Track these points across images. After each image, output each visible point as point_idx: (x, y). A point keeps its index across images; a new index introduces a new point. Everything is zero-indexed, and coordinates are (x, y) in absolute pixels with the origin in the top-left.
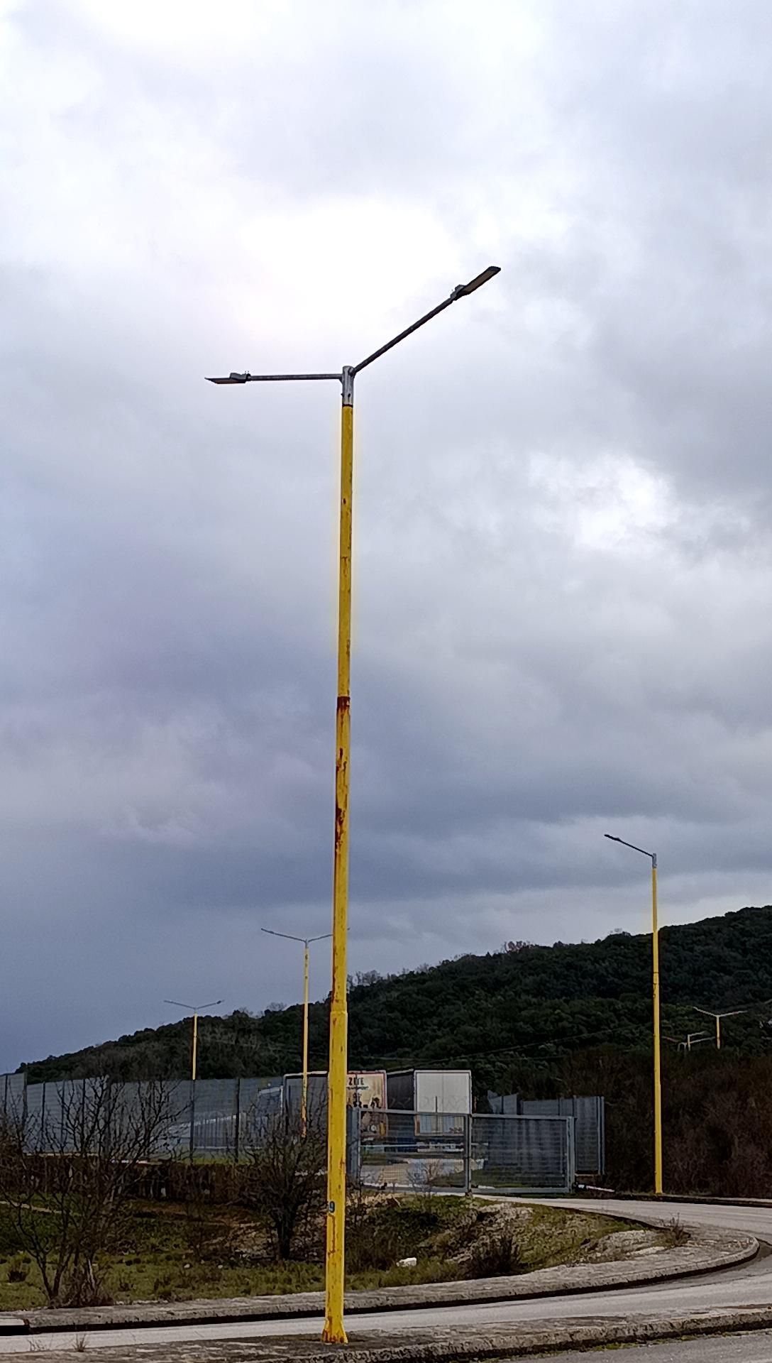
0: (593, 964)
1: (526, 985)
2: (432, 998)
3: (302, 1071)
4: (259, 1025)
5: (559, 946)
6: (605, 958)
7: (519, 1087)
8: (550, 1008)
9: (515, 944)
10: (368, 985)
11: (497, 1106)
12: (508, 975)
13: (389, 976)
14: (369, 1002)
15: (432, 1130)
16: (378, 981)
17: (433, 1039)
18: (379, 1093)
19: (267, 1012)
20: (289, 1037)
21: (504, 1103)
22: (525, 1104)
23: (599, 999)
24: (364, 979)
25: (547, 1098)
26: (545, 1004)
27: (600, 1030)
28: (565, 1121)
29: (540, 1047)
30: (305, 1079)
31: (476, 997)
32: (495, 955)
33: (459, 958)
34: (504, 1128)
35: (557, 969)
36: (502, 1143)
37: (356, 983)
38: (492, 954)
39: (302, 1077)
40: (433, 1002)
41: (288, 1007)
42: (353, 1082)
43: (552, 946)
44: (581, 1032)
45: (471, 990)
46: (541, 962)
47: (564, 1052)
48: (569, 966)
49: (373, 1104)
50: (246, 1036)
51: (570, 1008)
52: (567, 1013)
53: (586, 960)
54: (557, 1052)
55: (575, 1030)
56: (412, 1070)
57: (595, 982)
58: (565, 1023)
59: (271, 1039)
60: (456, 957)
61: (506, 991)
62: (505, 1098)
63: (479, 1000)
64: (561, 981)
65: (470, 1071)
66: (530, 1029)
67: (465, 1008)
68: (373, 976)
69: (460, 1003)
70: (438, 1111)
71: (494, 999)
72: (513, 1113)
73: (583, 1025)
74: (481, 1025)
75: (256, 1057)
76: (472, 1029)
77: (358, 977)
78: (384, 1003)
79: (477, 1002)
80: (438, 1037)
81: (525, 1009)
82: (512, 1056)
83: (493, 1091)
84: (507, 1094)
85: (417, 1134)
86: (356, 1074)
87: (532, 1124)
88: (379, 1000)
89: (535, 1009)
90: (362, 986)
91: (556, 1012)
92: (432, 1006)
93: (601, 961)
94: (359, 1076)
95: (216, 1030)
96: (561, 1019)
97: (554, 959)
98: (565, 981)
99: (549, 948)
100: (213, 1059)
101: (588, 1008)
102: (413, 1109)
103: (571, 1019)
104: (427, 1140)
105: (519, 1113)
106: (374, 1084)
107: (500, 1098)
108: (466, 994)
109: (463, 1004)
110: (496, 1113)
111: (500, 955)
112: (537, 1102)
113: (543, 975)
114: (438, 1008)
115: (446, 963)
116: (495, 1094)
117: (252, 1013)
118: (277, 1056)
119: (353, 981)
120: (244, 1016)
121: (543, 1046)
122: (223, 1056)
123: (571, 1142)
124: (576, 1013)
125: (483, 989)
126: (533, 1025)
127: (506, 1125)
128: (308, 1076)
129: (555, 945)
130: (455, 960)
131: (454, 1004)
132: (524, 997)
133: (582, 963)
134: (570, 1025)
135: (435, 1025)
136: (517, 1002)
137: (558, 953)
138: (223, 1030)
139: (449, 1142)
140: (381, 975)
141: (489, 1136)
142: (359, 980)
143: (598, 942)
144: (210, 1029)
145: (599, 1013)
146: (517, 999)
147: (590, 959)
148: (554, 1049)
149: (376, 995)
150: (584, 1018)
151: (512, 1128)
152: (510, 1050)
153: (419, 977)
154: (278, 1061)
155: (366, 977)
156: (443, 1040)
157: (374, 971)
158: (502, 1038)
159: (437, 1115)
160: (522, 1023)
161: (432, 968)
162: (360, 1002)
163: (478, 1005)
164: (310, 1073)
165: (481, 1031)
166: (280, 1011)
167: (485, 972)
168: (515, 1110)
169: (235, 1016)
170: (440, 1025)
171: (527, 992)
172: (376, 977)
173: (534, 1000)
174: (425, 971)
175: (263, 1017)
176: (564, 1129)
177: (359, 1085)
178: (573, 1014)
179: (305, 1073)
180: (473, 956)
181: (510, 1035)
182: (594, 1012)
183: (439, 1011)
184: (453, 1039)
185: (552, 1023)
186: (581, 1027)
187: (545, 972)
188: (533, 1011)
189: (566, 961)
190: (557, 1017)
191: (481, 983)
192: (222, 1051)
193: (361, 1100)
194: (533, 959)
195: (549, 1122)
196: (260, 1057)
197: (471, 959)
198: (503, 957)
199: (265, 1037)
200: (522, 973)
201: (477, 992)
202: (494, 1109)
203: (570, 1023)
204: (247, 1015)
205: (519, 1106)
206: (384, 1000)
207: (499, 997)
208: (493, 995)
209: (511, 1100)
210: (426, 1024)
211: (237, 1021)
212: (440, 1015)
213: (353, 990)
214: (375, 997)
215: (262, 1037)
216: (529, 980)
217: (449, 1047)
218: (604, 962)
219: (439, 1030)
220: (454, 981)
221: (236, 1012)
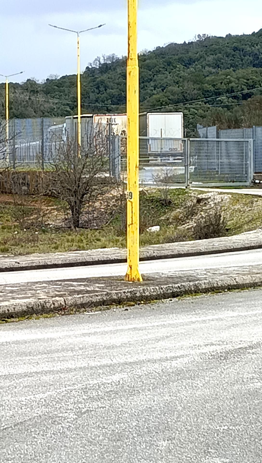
0: (250, 47)
1: (209, 61)
2: (150, 70)
3: (77, 115)
4: (43, 88)
5: (229, 36)
6: (258, 43)
7: (216, 122)
8: (224, 75)
9: (202, 36)
10: (110, 62)
11: (203, 134)
12: (197, 55)
13: (123, 57)
14: (111, 73)
15: (158, 148)
16: (116, 60)
17: (151, 96)
18: (125, 127)
19: (47, 80)
20: (61, 95)
21: (208, 131)
22: (221, 132)
23: (255, 69)
24: (107, 58)
25: (235, 128)
26: (220, 73)
27: (255, 88)
28: (248, 141)
29: (217, 99)
30: (79, 119)
31: (178, 69)
32: (189, 43)
33: (166, 45)
34: (208, 146)
35: (228, 51)
36: (206, 156)
37: (102, 62)
38: (187, 42)
39: (77, 118)
40: (151, 73)
41: (61, 76)
42: (109, 121)
43: (224, 36)
44: (243, 90)
45: (174, 65)
46: (218, 47)
47: (233, 102)
48: (235, 49)
49: (122, 134)
50: (36, 95)
51: (237, 74)
52: (234, 78)
53: (246, 45)
54: (228, 102)
55: (239, 88)
56: (145, 113)
57: (251, 58)
58: (233, 84)
59: (51, 96)
60: (165, 44)
61: (196, 65)
62: (209, 128)
63: (179, 71)
64: (230, 58)
65: (182, 113)
66: (212, 89)
67: (170, 76)
68: (113, 57)
69: (168, 73)
70: (162, 137)
71: (188, 70)
72: (214, 138)
73: (245, 85)
74: (181, 86)
75: (42, 108)
76: (175, 89)
77: (104, 58)
78: (120, 74)
79: (178, 72)
80: (154, 94)
81: (208, 76)
82: (200, 105)
83: (200, 124)
84: (209, 126)
85: (149, 153)
86: (111, 116)
87: (223, 144)
88: (117, 72)
89: (214, 76)
90: (106, 63)
91: (227, 78)
92: (150, 75)
93: (255, 45)
94: (113, 117)
95: (17, 91)
96: (230, 82)
97: (226, 44)
98: (233, 58)
99: (222, 38)
100: (15, 109)
101: (247, 74)
102: (146, 136)
103: (237, 82)
104: (156, 155)
105: (218, 137)
106: (122, 121)
107: (205, 129)
108: (172, 67)
109: (170, 73)
110: (203, 138)
111: (192, 42)
112: (229, 131)
113: (219, 55)
114: (154, 76)
115: (158, 48)
116: (202, 127)
117: (38, 81)
118: (55, 107)
119: (101, 61)
120: (33, 82)
121: (219, 98)
122: (21, 107)
123: (251, 155)
124: (240, 78)
125: (181, 64)
126: (214, 86)
127: (209, 145)
128: (81, 117)
129: (227, 36)
130: (164, 47)
131: (164, 74)
132: (207, 68)
133: (243, 46)
134: (237, 85)
135: (152, 87)
136: (203, 71)
137: (228, 41)
138: (20, 91)
139: (169, 156)
140: (118, 57)
141: (198, 152)
142: (104, 59)
143: (254, 34)
144: (13, 91)
145: (254, 77)
146: (203, 70)
147: (248, 44)
148: (226, 100)
149: (114, 69)
150: (245, 81)
151: (213, 146)
152: (199, 101)
153: (141, 58)
154: (55, 110)
155: (109, 58)
156: (158, 96)
157: (114, 54)
158: (195, 94)
159: (161, 139)
160: (206, 85)
161: (150, 52)
162: (105, 73)
163: (179, 74)
164: (82, 116)
165: (181, 90)
166: (56, 79)
167: (183, 54)
168: (215, 136)
169: (28, 82)
170: (155, 87)
171: (209, 66)
172: (115, 57)
173: (214, 70)
174: (145, 54)
175: (45, 83)
176: (247, 147)
177: (113, 123)
178: (238, 79)
179: (79, 116)
180: (176, 44)
181: (199, 92)
182: (251, 77)
183: (154, 78)
184: (164, 95)
185: (225, 84)
186: (243, 86)
187: (220, 53)
188: (213, 77)
189: (234, 45)
190: (228, 80)
191: (181, 60)
192: (21, 104)
193: (114, 132)
194: (212, 45)
195: (237, 143)
196: (44, 107)
197: (174, 46)
198: (194, 44)
199: (47, 95)
200: (206, 54)
201: (178, 66)
202: (201, 135)
203: (236, 84)
204: (35, 82)
205: (218, 133)
206: (121, 72)
207: (192, 69)
208: (188, 68)
209: (213, 130)
210: (147, 86)
211: (29, 86)
212: (155, 80)
213: (101, 66)
214: (114, 70)
215: (45, 95)
216: (211, 58)
217: (161, 100)
218: (257, 45)
219: (155, 90)
220: (164, 59)
221: (28, 80)
